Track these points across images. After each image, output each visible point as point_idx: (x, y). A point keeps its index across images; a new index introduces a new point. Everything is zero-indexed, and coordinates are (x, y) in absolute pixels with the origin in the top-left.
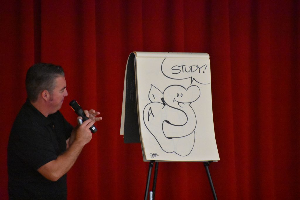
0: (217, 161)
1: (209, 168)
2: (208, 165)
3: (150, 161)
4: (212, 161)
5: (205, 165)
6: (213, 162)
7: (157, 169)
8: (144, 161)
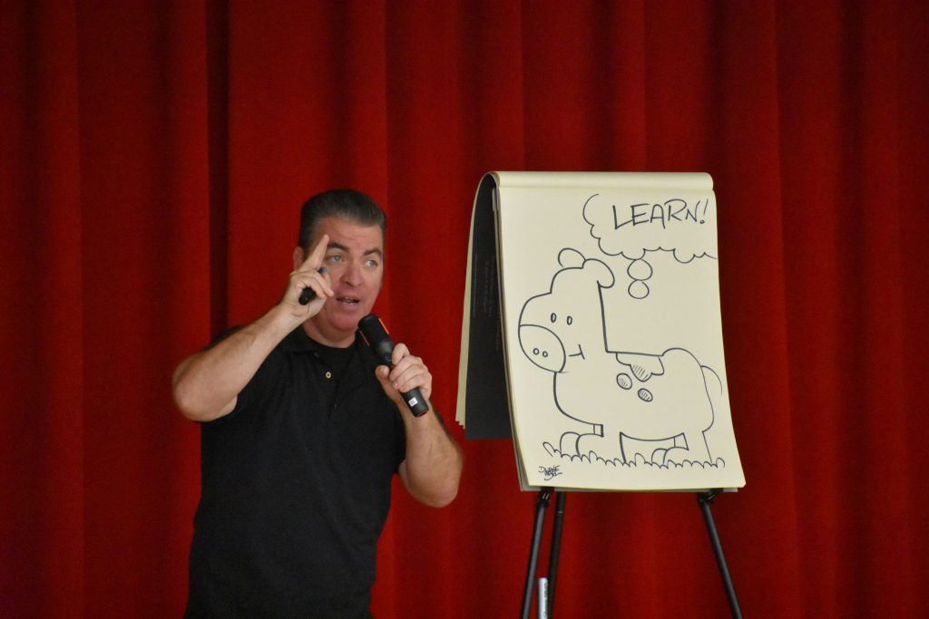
0: (736, 491)
2: (711, 502)
3: (539, 490)
4: (722, 489)
5: (701, 500)
6: (725, 491)
7: (561, 512)
8: (522, 490)
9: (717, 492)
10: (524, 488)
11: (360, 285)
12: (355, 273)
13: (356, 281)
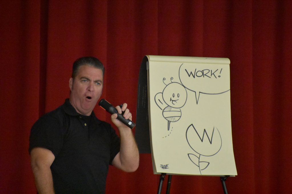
0: (235, 176)
1: (225, 183)
2: (225, 180)
3: (161, 174)
5: (222, 180)
7: (169, 182)
8: (154, 174)
9: (227, 177)
10: (155, 173)
11: (93, 91)
12: (92, 87)
13: (92, 89)
